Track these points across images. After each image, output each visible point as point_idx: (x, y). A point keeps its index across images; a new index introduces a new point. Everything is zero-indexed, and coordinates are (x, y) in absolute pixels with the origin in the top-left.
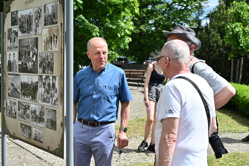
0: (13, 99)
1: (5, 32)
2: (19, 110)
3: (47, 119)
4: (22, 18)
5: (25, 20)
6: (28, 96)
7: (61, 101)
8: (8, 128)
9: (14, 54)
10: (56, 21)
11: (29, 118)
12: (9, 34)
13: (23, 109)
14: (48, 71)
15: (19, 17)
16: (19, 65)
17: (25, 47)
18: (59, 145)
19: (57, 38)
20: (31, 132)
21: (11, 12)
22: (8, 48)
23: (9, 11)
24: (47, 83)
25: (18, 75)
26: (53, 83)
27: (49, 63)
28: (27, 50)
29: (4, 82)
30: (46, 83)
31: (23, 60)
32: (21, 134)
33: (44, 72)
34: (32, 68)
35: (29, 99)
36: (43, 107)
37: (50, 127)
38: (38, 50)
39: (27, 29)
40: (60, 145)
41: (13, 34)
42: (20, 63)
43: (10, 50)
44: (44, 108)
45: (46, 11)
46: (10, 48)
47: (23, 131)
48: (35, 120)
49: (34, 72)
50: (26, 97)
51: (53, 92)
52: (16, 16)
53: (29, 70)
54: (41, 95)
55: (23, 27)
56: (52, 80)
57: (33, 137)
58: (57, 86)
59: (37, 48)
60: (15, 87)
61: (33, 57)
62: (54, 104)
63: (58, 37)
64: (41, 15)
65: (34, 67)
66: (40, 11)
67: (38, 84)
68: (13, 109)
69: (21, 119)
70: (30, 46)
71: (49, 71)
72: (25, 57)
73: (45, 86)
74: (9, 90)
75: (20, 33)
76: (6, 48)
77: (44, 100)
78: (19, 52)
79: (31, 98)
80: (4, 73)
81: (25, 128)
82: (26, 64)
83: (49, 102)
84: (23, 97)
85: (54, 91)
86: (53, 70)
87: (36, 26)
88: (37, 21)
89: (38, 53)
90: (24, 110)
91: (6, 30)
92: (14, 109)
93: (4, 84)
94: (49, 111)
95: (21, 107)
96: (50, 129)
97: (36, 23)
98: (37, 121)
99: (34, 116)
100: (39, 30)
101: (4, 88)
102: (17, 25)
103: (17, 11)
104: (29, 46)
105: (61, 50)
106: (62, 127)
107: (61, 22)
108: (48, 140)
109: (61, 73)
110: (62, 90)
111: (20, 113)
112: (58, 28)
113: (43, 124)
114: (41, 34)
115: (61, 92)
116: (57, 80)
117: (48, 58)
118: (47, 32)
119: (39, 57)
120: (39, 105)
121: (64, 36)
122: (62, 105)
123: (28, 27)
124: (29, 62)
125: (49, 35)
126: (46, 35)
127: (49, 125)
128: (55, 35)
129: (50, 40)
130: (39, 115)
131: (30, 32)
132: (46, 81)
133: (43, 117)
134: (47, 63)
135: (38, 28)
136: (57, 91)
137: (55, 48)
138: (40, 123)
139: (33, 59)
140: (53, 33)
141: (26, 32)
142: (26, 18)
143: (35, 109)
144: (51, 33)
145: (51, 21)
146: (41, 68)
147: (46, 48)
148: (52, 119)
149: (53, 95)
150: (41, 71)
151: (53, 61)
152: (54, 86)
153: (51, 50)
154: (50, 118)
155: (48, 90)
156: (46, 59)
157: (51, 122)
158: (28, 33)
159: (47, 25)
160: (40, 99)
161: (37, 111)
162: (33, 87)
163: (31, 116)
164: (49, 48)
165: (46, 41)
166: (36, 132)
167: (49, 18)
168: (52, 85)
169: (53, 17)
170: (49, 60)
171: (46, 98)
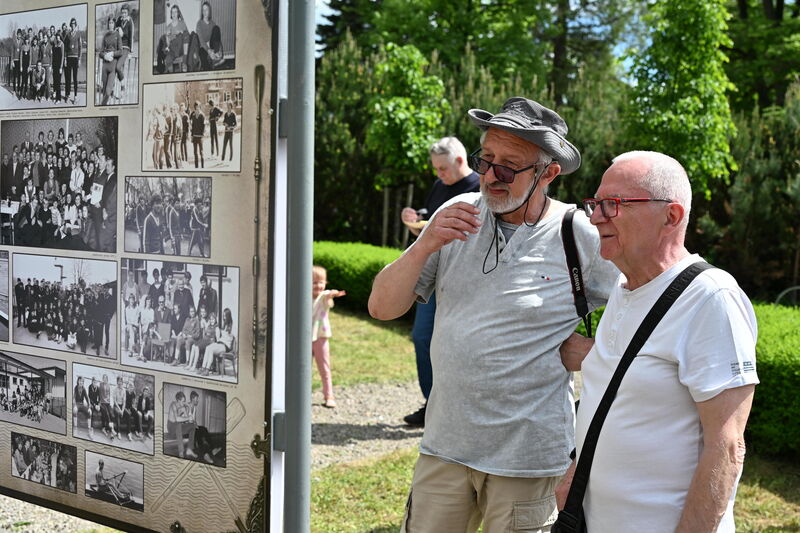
2: (3, 385)
3: (172, 425)
4: (19, 42)
5: (41, 51)
6: (56, 332)
7: (255, 361)
10: (226, 57)
11: (62, 415)
13: (29, 380)
14: (177, 247)
15: (4, 35)
16: (5, 216)
17: (41, 150)
18: (238, 522)
19: (230, 120)
20: (73, 468)
24: (170, 288)
26: (207, 291)
27: (186, 214)
28: (49, 162)
30: (166, 290)
31: (25, 198)
32: (16, 473)
34: (82, 231)
35: (63, 346)
36: (145, 378)
37: (189, 452)
38: (115, 163)
39: (51, 81)
40: (244, 523)
42: (12, 211)
44: (153, 383)
45: (169, 21)
47: (28, 460)
48: (96, 423)
49: (94, 247)
50: (44, 337)
51: (204, 324)
53: (63, 236)
55: (25, 74)
56: (203, 278)
57: (87, 485)
58: (230, 299)
59: (112, 153)
61: (87, 187)
62: (214, 368)
63: (238, 117)
64: (138, 33)
65: (96, 228)
66: (127, 17)
67: (115, 292)
69: (15, 416)
70: (73, 148)
71: (185, 247)
73: (161, 299)
75: (8, 98)
77: (155, 353)
79: (72, 340)
81: (38, 452)
82: (44, 215)
83: (183, 360)
84: (27, 337)
85: (212, 321)
86: (209, 242)
87: (107, 73)
88: (109, 56)
89: (115, 177)
90: (33, 386)
94: (179, 396)
95: (17, 374)
97: (105, 62)
98: (109, 429)
99: (94, 410)
100: (124, 90)
104: (61, 146)
105: (260, 170)
106: (258, 455)
107: (259, 63)
108: (177, 502)
109: (257, 254)
110: (260, 319)
111: (11, 395)
112: (239, 87)
113: (149, 442)
114: (138, 104)
115: (256, 325)
116: (229, 281)
117: (176, 195)
118: (172, 98)
119: (126, 191)
120: (126, 368)
121: (273, 117)
122: (262, 373)
123: (57, 76)
124: (66, 208)
125: (184, 108)
126: (164, 109)
127: (181, 447)
128: (221, 113)
129: (190, 127)
130: (121, 406)
131: (68, 93)
132: (167, 282)
133: (149, 413)
134: (173, 215)
135: (116, 80)
136: (229, 321)
137: (223, 159)
138: (130, 435)
139: (88, 197)
140: (211, 103)
141: (44, 92)
142: (43, 43)
143: (98, 385)
144: (196, 104)
145: (195, 56)
146: (136, 231)
147: (164, 159)
148: (199, 423)
149: (210, 337)
150: (139, 242)
151: (205, 209)
152: (211, 301)
153: (197, 166)
154: (191, 419)
155: (178, 317)
156: (167, 199)
157: (192, 434)
158: (59, 98)
159: (174, 73)
160: (130, 349)
161: (108, 391)
162: (85, 299)
163: (76, 409)
164: (185, 156)
165: (169, 132)
166: (101, 469)
167: (186, 46)
168: (202, 296)
169: (208, 44)
170: (181, 204)
171: (168, 345)
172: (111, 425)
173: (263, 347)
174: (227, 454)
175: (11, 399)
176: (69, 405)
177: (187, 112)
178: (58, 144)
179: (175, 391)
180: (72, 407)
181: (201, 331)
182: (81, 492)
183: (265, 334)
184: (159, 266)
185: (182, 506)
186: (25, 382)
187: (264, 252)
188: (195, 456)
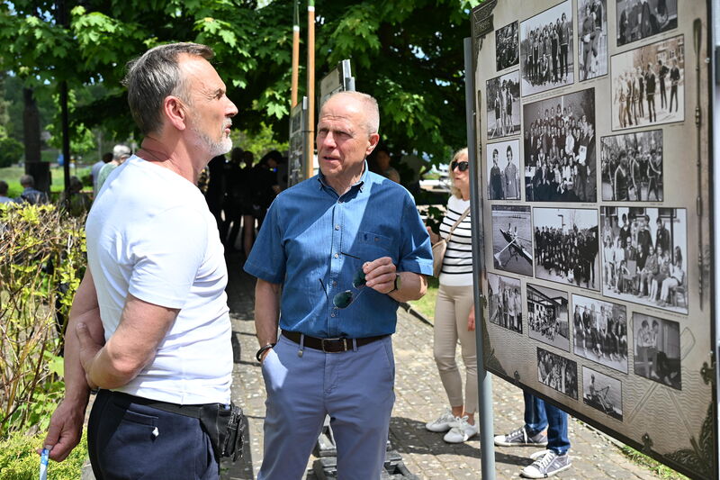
0: (510, 278)
1: (479, 92)
2: (531, 309)
3: (640, 349)
4: (531, 41)
5: (545, 45)
6: (562, 269)
7: (701, 295)
8: (495, 355)
9: (509, 149)
10: (671, 18)
11: (566, 336)
12: (492, 95)
13: (546, 307)
14: (638, 194)
15: (523, 37)
16: (527, 179)
17: (547, 124)
18: (693, 441)
19: (675, 75)
20: (575, 379)
21: (497, 32)
22: (490, 134)
23: (491, 28)
24: (635, 230)
25: (523, 209)
26: (662, 231)
27: (644, 164)
28: (552, 132)
29: (481, 230)
30: (632, 232)
31: (539, 163)
32: (541, 380)
33: (621, 195)
34: (574, 186)
35: (565, 280)
36: (619, 308)
37: (654, 374)
38: (594, 128)
39: (551, 68)
40: (697, 442)
41: (504, 93)
42: (532, 174)
43: (497, 140)
44: (625, 312)
46: (496, 134)
47: (548, 370)
48: (589, 344)
49: (581, 198)
50: (554, 273)
51: (661, 261)
52: (512, 38)
53: (563, 191)
54: (613, 268)
55: (537, 65)
56: (659, 220)
57: (584, 394)
58: (680, 239)
59: (591, 120)
60: (515, 242)
61: (576, 150)
62: (670, 301)
63: (681, 71)
64: (606, 14)
65: (583, 182)
66: (598, 3)
67: (597, 235)
68: (511, 305)
69: (538, 335)
70: (566, 119)
71: (644, 193)
72: (547, 155)
73: (628, 239)
74: (496, 251)
75: (526, 87)
76: (483, 136)
77: (625, 286)
78: (527, 142)
79: (571, 275)
80: (480, 205)
81: (553, 364)
82: (551, 176)
83: (646, 293)
84: (543, 273)
85: (667, 258)
86: (661, 187)
87: (586, 52)
88: (587, 38)
89: (594, 138)
90: (549, 312)
91: (481, 85)
92: (515, 305)
93: (481, 233)
94: (644, 324)
95: (538, 302)
96: (652, 382)
97: (585, 43)
98: (597, 349)
99: (586, 332)
100: (598, 65)
101: (482, 245)
102: (517, 62)
103: (514, 25)
104: (559, 119)
105: (699, 117)
106: (706, 382)
107: (696, 17)
108: (645, 415)
109: (700, 195)
110: (704, 256)
111: (536, 318)
112: (681, 43)
113: (624, 362)
114: (607, 75)
115: (701, 261)
116: (679, 221)
117: (637, 149)
118: (632, 64)
119: (602, 150)
120: (606, 299)
121: (709, 65)
122: (707, 305)
123: (555, 62)
124: (563, 168)
125: (640, 71)
126: (626, 75)
127: (647, 369)
128: (668, 70)
129: (645, 87)
130: (604, 331)
131: (562, 76)
132: (633, 225)
133: (624, 338)
134: (635, 166)
135: (593, 57)
136: (680, 258)
137: (671, 111)
138: (611, 355)
139: (578, 157)
140: (660, 62)
141: (547, 78)
142: (546, 38)
143: (588, 312)
144: (649, 66)
145: (647, 23)
146: (609, 182)
147: (627, 118)
148: (660, 349)
149: (665, 272)
150: (611, 192)
151: (658, 158)
152: (665, 240)
153: (651, 121)
154: (654, 345)
155: (641, 255)
156: (630, 152)
157: (655, 358)
158: (556, 80)
159: (632, 41)
160: (609, 283)
161: (595, 318)
162: (578, 242)
163: (575, 331)
164: (642, 114)
165: (630, 94)
166: (593, 382)
167: (640, 16)
168: (658, 236)
169: (656, 10)
170: (641, 156)
171: (635, 279)
172: (598, 346)
173: (707, 281)
174: (683, 378)
175: (536, 322)
176: (571, 329)
177: (642, 74)
178: (557, 117)
179: (641, 320)
180: (573, 331)
181: (659, 266)
182: (581, 399)
183: (709, 269)
184: (627, 211)
185: (649, 420)
186: (544, 308)
187: (705, 193)
188: (658, 378)
